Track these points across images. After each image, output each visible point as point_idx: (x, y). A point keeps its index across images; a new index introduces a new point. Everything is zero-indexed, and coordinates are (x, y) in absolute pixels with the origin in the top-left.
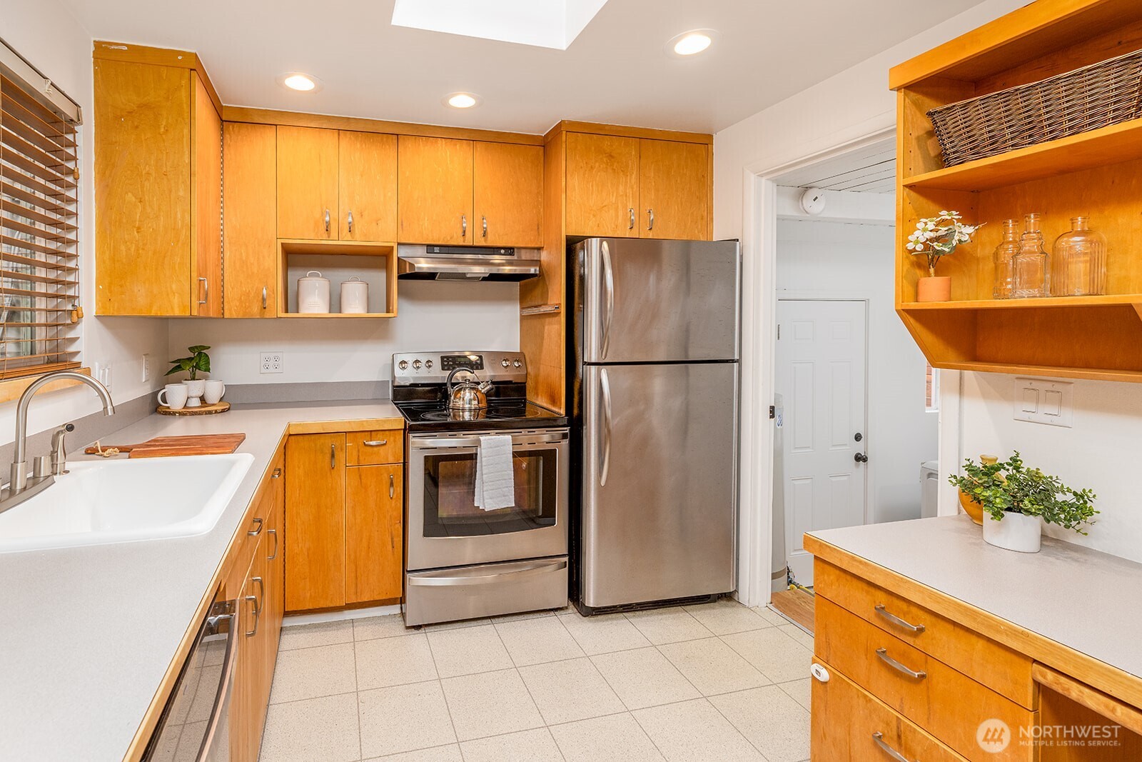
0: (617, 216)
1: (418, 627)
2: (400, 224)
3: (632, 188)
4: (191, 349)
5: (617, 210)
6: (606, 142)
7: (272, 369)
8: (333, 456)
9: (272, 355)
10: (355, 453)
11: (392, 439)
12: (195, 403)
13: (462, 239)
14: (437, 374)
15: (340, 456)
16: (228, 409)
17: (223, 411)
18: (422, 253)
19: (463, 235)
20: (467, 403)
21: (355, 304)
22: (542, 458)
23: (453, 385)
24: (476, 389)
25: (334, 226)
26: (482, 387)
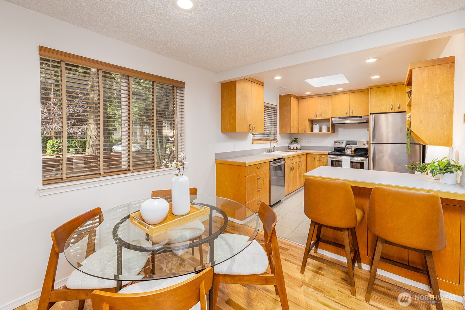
0: (387, 107)
2: (332, 114)
4: (295, 139)
5: (387, 105)
7: (309, 143)
8: (314, 158)
10: (319, 157)
11: (326, 156)
12: (295, 148)
14: (343, 146)
15: (316, 159)
16: (300, 149)
17: (299, 150)
18: (338, 119)
19: (347, 114)
20: (349, 152)
21: (324, 130)
22: (360, 164)
23: (346, 148)
24: (351, 149)
25: (318, 115)
26: (353, 149)
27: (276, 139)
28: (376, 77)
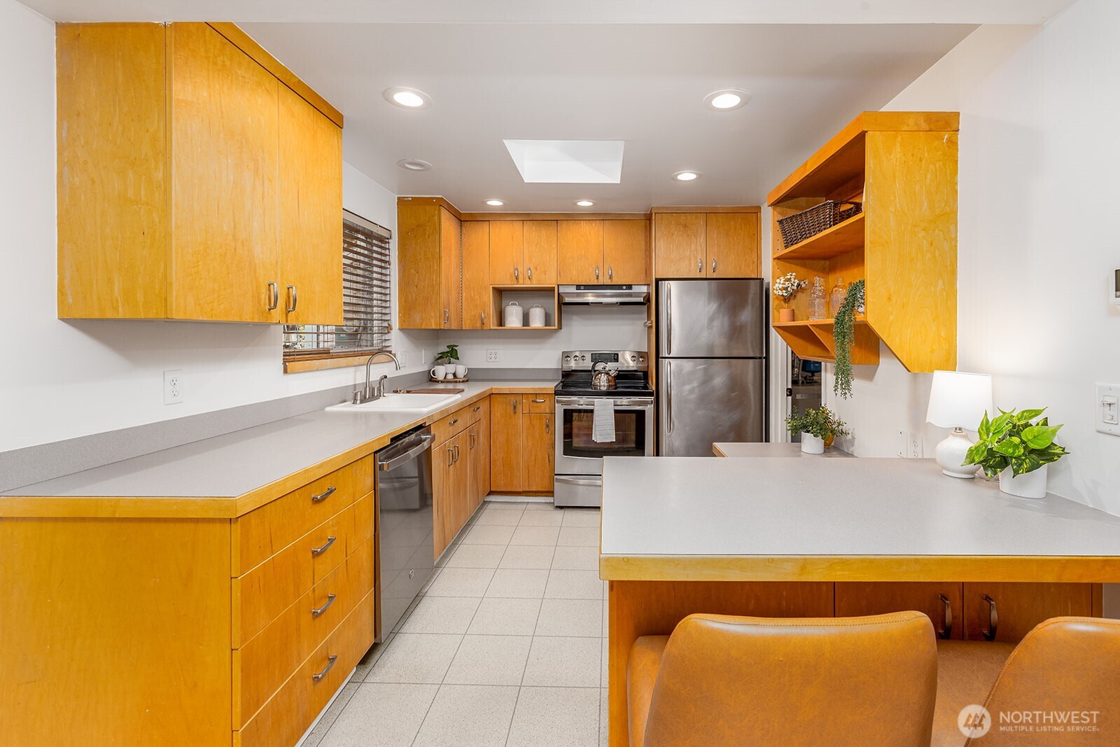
0: (690, 265)
1: (561, 507)
2: (559, 274)
3: (701, 246)
4: (448, 347)
5: (690, 259)
6: (683, 217)
7: (493, 359)
8: (515, 407)
9: (493, 351)
10: (528, 405)
11: (548, 399)
12: (450, 377)
13: (596, 281)
14: (588, 364)
15: (519, 408)
16: (467, 381)
17: (463, 382)
18: (573, 290)
19: (597, 278)
20: (603, 382)
21: (537, 321)
22: (635, 415)
23: (595, 371)
24: (607, 374)
25: (521, 276)
26: (613, 373)
27: (388, 349)
28: (687, 176)
